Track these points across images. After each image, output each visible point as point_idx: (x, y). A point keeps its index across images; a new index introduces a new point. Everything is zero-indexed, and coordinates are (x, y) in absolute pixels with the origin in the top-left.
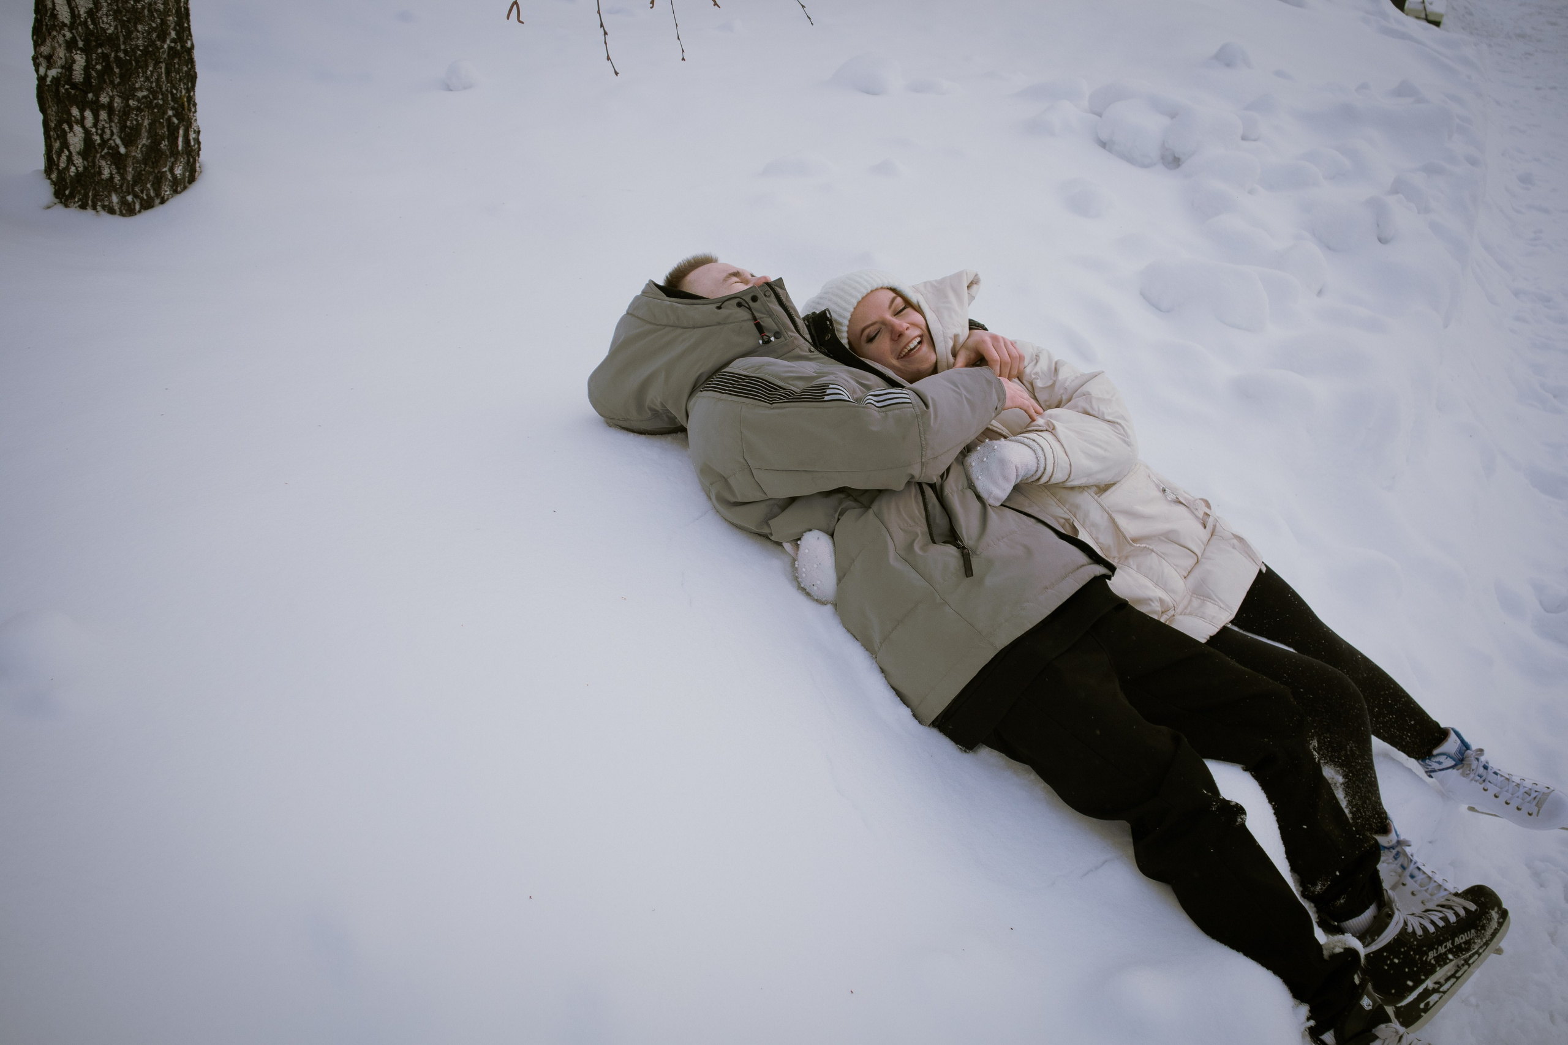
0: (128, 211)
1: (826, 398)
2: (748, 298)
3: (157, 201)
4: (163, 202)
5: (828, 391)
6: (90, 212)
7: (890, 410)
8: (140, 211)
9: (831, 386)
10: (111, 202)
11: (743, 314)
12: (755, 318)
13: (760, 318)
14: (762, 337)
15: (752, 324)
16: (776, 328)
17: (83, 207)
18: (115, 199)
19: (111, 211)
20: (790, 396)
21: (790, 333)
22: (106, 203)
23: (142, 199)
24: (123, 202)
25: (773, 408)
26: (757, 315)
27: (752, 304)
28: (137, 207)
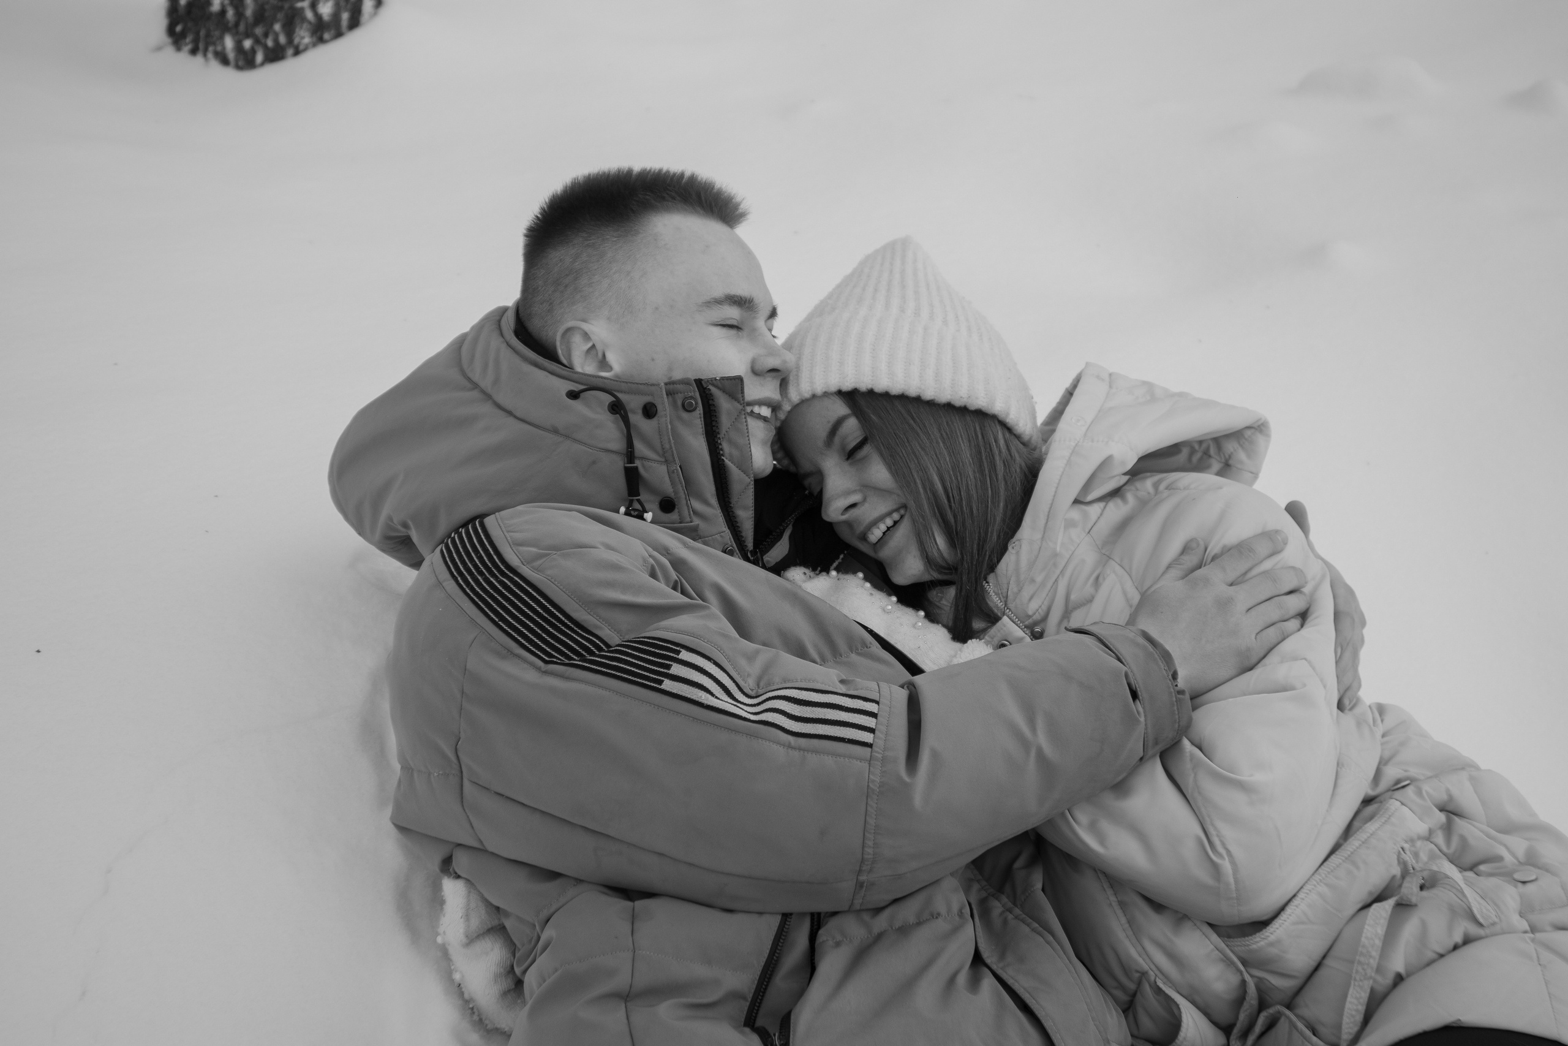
0: (246, 62)
1: (668, 685)
2: (634, 403)
3: (290, 51)
4: (297, 52)
5: (676, 669)
6: (199, 59)
7: (816, 751)
8: (262, 64)
9: (684, 655)
10: (224, 48)
11: (610, 432)
12: (630, 454)
13: (643, 458)
14: (631, 503)
15: (618, 464)
16: (669, 490)
17: (194, 52)
18: (229, 42)
19: (224, 61)
20: (592, 653)
21: (697, 505)
22: (219, 48)
23: (265, 47)
24: (239, 48)
25: (546, 672)
26: (639, 447)
27: (637, 418)
28: (259, 57)
